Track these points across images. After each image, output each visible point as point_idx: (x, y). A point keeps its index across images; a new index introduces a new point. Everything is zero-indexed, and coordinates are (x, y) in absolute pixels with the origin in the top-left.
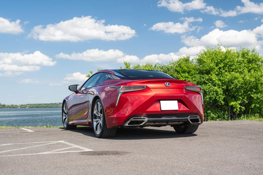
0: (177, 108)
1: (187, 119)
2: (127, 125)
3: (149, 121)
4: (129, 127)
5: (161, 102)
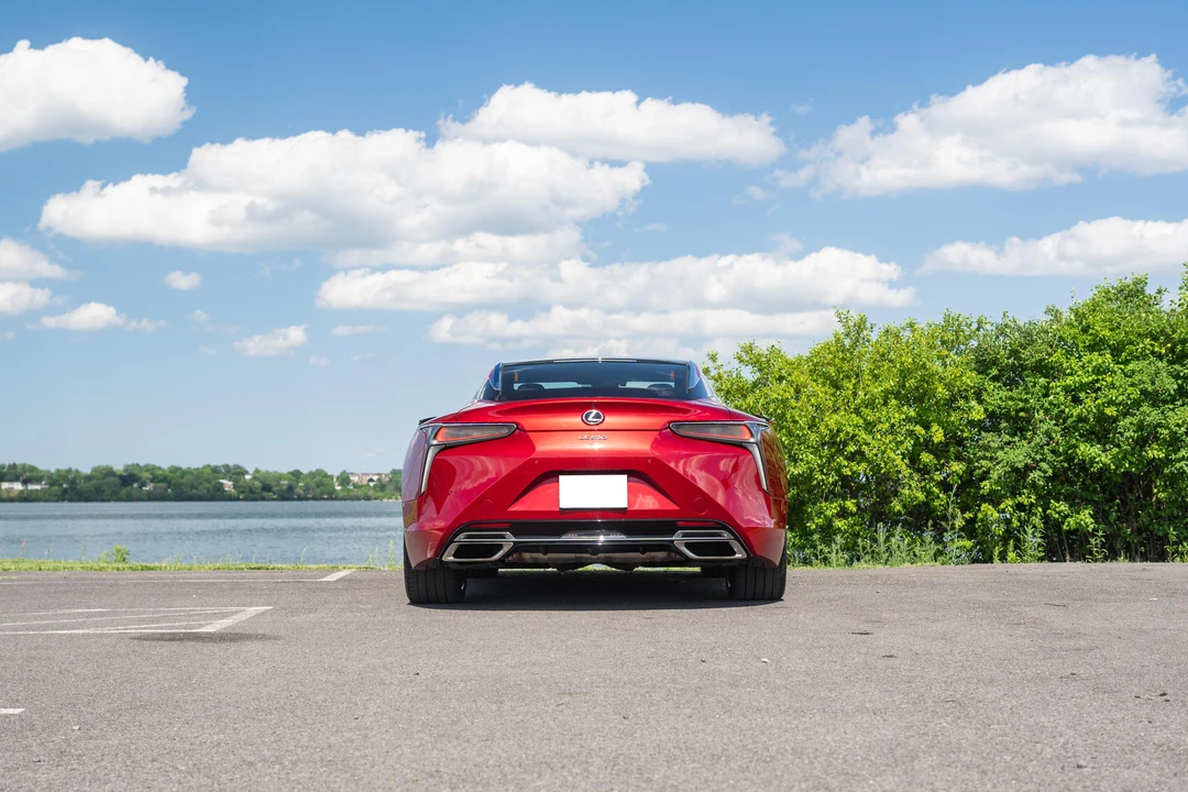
0: (620, 501)
1: (673, 541)
2: (452, 558)
3: (517, 548)
4: (458, 567)
5: (561, 477)
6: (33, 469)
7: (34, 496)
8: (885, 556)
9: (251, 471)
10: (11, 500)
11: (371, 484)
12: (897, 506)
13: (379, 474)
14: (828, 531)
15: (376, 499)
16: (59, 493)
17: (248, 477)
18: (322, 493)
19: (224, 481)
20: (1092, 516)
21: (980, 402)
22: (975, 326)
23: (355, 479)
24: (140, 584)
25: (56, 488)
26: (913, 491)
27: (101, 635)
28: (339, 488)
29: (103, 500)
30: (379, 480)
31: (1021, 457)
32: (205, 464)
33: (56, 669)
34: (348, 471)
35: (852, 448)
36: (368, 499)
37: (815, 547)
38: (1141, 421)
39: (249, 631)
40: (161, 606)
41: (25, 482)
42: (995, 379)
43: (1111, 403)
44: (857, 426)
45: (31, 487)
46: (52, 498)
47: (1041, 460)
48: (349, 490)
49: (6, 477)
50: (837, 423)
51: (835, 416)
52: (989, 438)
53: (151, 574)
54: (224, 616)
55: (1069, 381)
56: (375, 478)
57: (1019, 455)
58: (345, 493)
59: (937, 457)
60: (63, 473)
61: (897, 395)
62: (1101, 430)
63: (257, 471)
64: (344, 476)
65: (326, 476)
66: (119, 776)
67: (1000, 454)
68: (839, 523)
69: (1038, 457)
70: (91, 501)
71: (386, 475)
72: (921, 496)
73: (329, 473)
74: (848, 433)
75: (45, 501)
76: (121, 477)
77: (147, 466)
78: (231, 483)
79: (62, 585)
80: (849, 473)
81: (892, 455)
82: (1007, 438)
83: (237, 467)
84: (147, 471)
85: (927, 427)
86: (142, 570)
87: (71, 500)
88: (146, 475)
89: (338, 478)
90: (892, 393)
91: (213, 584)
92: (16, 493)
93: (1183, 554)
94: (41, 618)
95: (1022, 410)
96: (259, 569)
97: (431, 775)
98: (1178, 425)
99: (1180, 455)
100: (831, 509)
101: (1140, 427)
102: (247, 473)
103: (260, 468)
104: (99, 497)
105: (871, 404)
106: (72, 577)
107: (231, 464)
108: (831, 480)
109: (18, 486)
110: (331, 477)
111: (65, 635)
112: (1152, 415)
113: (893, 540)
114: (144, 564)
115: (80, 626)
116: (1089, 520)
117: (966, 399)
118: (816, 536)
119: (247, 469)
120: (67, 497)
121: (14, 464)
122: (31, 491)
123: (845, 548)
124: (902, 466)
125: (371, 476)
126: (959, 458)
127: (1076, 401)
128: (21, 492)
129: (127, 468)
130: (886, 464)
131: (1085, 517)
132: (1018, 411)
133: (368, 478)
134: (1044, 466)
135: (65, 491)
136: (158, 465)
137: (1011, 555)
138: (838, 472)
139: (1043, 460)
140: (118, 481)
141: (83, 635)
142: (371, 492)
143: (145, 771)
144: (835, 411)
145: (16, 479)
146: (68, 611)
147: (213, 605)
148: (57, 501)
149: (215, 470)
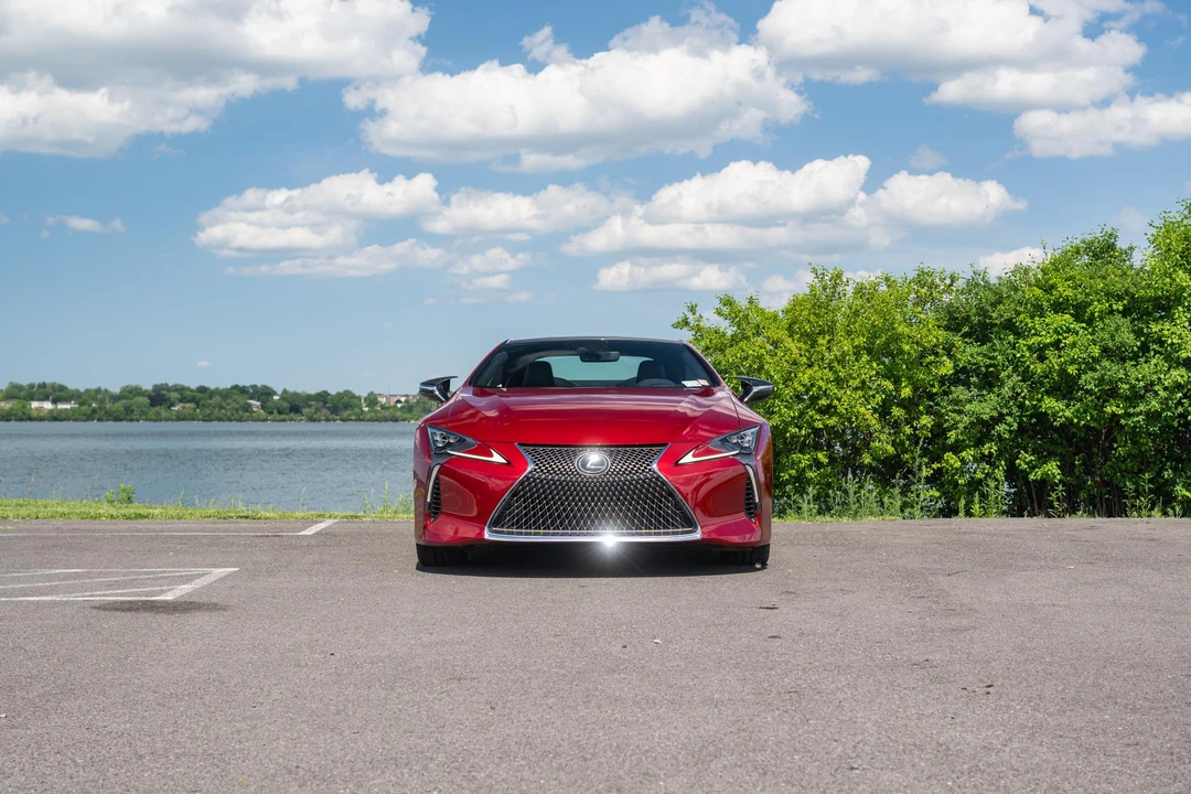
6: (62, 388)
7: (63, 415)
8: (854, 507)
9: (279, 392)
10: (41, 419)
11: (399, 405)
12: (867, 459)
13: (406, 396)
14: (801, 483)
15: (403, 420)
16: (89, 412)
17: (276, 398)
18: (350, 415)
19: (252, 402)
20: (1059, 467)
21: (950, 356)
22: (948, 282)
23: (383, 400)
24: (126, 537)
25: (84, 408)
26: (884, 444)
27: (67, 603)
28: (366, 409)
29: (132, 420)
30: (406, 401)
31: (988, 410)
32: (234, 384)
33: (11, 645)
34: (376, 392)
35: (823, 402)
36: (396, 420)
37: (789, 497)
38: (1103, 376)
39: (205, 600)
40: (135, 566)
41: (55, 402)
42: (965, 335)
43: (1073, 361)
44: (828, 381)
45: (61, 406)
46: (81, 417)
47: (1008, 415)
48: (376, 411)
49: (36, 396)
50: (811, 378)
51: (809, 372)
52: (959, 392)
53: (140, 524)
54: (189, 579)
55: (1033, 340)
56: (403, 399)
57: (985, 408)
58: (373, 414)
59: (908, 412)
60: (92, 393)
61: (869, 351)
62: (1065, 387)
63: (285, 391)
64: (372, 398)
65: (353, 397)
66: (22, 770)
67: (968, 407)
68: (810, 474)
69: (1005, 411)
70: (121, 420)
71: (414, 396)
72: (891, 449)
73: (357, 394)
74: (820, 388)
75: (75, 420)
76: (150, 397)
77: (175, 386)
78: (259, 403)
79: (51, 538)
80: (821, 426)
81: (862, 410)
82: (975, 391)
83: (265, 387)
84: (176, 390)
85: (897, 382)
86: (136, 518)
87: (100, 420)
88: (174, 395)
89: (365, 399)
90: (865, 349)
91: (195, 537)
92: (46, 412)
93: (1140, 508)
94: (19, 580)
95: (991, 366)
96: (247, 517)
97: (290, 772)
98: (1137, 380)
99: (1138, 410)
100: (805, 460)
101: (1101, 381)
102: (275, 393)
103: (288, 389)
104: (128, 417)
105: (841, 360)
106: (64, 527)
107: (259, 385)
108: (803, 432)
109: (48, 405)
110: (359, 398)
111: (33, 602)
112: (1112, 369)
113: (862, 492)
114: (138, 512)
115: (51, 591)
116: (1057, 471)
117: (936, 354)
118: (789, 488)
119: (275, 389)
120: (97, 416)
121: (44, 383)
122: (61, 410)
123: (816, 499)
124: (873, 421)
125: (398, 398)
126: (929, 411)
127: (1042, 358)
128: (51, 411)
129: (156, 387)
130: (857, 419)
131: (1052, 468)
132: (987, 367)
133: (395, 399)
134: (1009, 419)
135: (94, 411)
136: (186, 385)
137: (976, 508)
138: (810, 425)
139: (1010, 414)
140: (146, 400)
141: (50, 603)
142: (399, 414)
143: (47, 764)
144: (810, 366)
145: (46, 398)
146: (48, 572)
147: (184, 565)
148: (87, 420)
149: (243, 390)
